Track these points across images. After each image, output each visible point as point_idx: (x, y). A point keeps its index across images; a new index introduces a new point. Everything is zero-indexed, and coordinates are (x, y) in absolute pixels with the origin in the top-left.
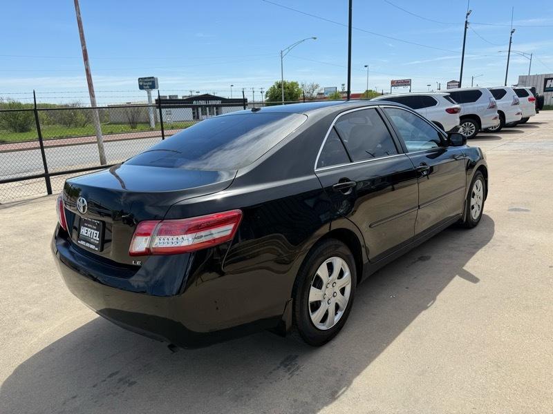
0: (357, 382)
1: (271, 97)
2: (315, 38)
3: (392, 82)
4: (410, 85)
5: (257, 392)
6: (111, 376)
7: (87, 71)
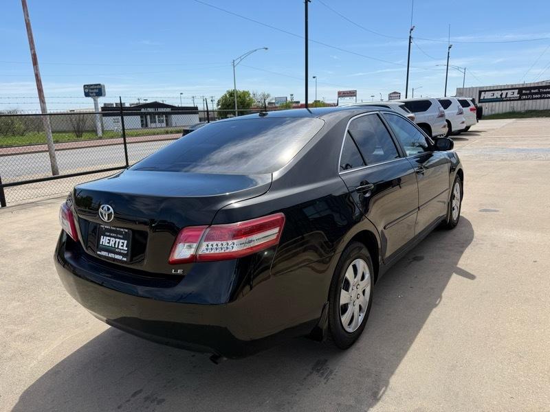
0: (394, 381)
1: (223, 105)
2: (266, 49)
3: (339, 93)
4: (355, 96)
5: (297, 399)
6: (134, 395)
7: (37, 76)
